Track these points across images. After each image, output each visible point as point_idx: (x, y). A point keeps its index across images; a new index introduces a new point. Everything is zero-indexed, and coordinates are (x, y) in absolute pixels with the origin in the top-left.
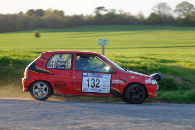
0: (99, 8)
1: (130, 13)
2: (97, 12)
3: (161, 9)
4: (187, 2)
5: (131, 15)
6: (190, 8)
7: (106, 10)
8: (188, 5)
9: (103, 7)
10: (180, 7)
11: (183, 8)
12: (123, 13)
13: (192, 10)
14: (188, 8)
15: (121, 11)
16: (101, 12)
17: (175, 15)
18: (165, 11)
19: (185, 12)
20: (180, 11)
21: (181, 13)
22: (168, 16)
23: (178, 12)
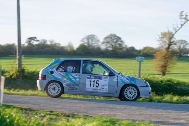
0: (31, 39)
1: (59, 44)
2: (28, 42)
3: (90, 40)
4: (115, 35)
5: (60, 46)
6: (117, 40)
7: (38, 41)
8: (116, 37)
9: (35, 38)
10: (107, 39)
11: (111, 41)
12: (53, 43)
13: (120, 42)
14: (115, 40)
15: (51, 42)
16: (33, 42)
17: (103, 47)
18: (94, 43)
19: (113, 44)
20: (108, 42)
21: (109, 45)
22: (96, 48)
23: (106, 44)
